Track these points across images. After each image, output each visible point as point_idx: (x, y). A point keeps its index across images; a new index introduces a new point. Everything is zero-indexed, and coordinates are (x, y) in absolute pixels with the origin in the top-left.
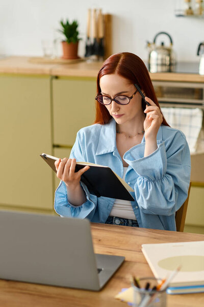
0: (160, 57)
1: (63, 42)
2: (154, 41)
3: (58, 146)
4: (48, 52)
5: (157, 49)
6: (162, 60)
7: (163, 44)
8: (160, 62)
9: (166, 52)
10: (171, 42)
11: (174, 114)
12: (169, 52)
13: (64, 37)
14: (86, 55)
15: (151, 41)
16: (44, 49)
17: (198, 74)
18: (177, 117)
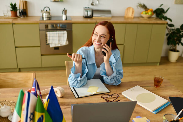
0: (46, 15)
1: (11, 11)
2: (44, 10)
3: (17, 47)
4: (6, 15)
5: (45, 12)
6: (47, 16)
7: (47, 11)
8: (46, 17)
9: (48, 13)
10: (50, 10)
11: (58, 33)
12: (49, 13)
13: (11, 9)
14: (20, 15)
15: (43, 10)
16: (4, 14)
17: (62, 20)
18: (59, 34)
